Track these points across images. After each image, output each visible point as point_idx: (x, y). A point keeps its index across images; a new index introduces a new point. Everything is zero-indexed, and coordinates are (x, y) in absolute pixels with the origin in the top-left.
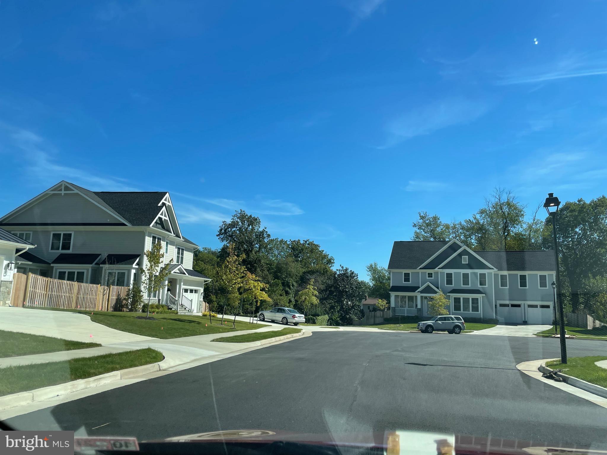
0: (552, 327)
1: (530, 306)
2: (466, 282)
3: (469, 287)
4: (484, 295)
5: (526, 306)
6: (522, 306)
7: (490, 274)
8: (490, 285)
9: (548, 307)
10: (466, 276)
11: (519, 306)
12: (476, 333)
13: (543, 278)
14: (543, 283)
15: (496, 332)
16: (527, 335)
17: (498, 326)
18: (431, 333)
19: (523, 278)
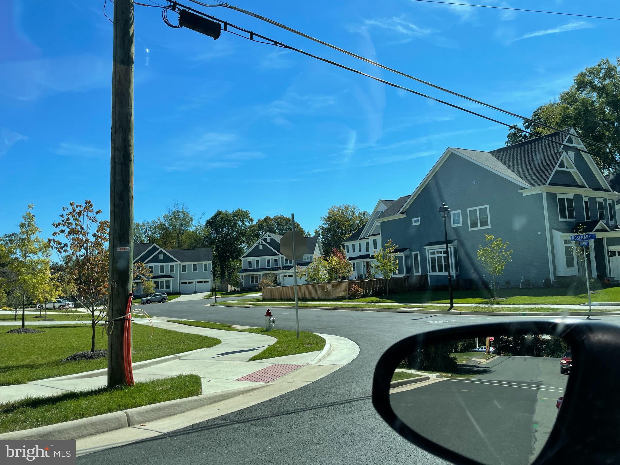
0: (210, 293)
1: (198, 282)
2: (162, 271)
3: (164, 274)
4: (173, 278)
5: (196, 282)
6: (194, 283)
7: (176, 265)
8: (177, 272)
9: (208, 282)
10: (162, 267)
11: (192, 283)
12: (172, 301)
13: (206, 265)
14: (206, 269)
15: (182, 299)
16: (198, 299)
17: (181, 296)
18: (150, 304)
19: (195, 266)
